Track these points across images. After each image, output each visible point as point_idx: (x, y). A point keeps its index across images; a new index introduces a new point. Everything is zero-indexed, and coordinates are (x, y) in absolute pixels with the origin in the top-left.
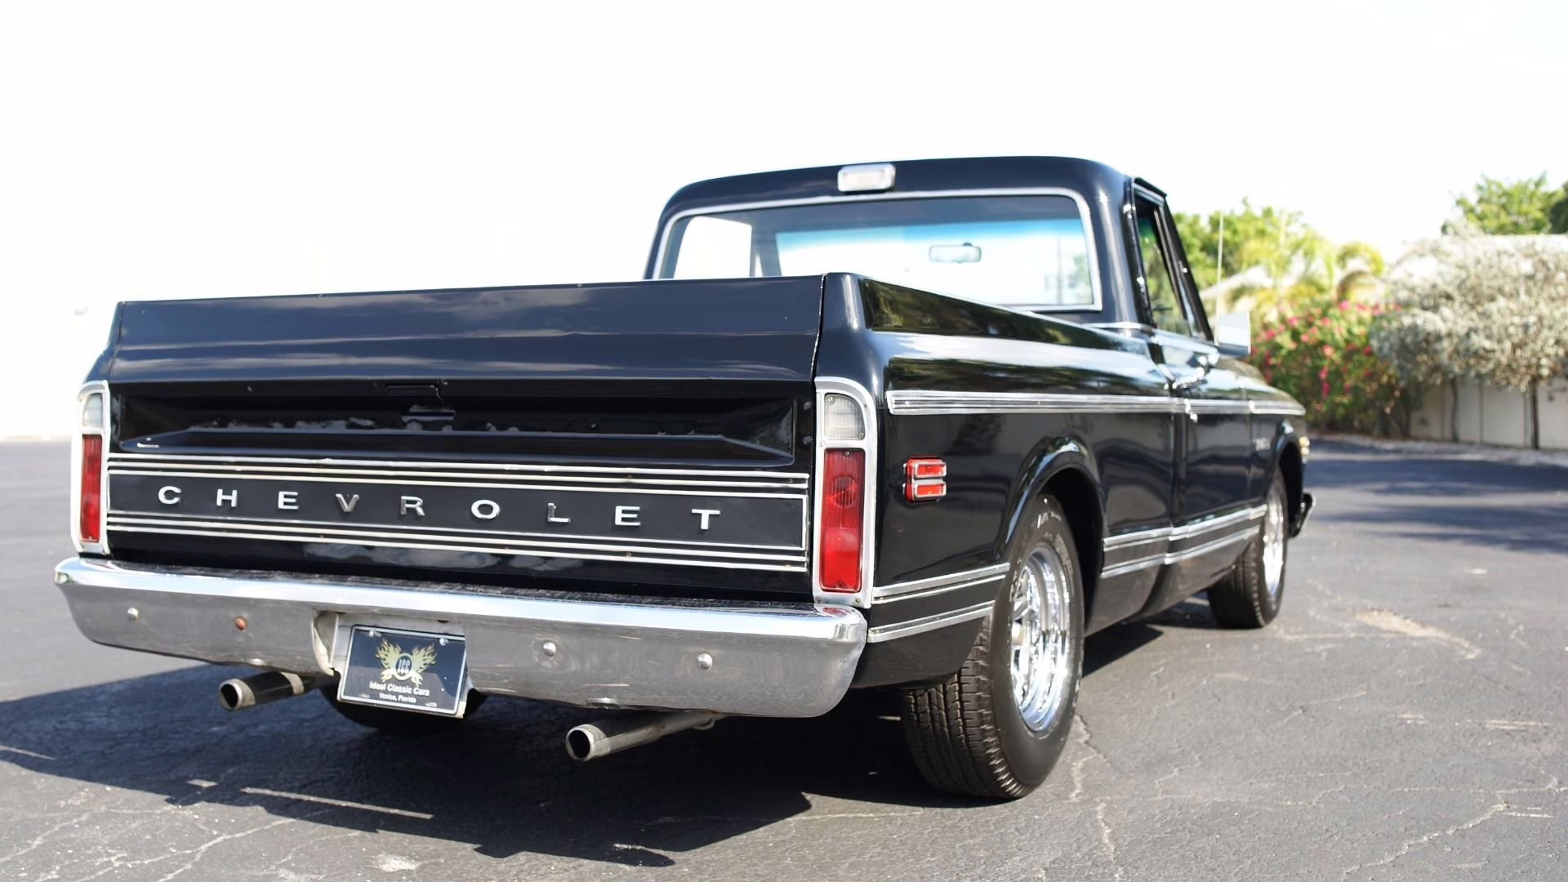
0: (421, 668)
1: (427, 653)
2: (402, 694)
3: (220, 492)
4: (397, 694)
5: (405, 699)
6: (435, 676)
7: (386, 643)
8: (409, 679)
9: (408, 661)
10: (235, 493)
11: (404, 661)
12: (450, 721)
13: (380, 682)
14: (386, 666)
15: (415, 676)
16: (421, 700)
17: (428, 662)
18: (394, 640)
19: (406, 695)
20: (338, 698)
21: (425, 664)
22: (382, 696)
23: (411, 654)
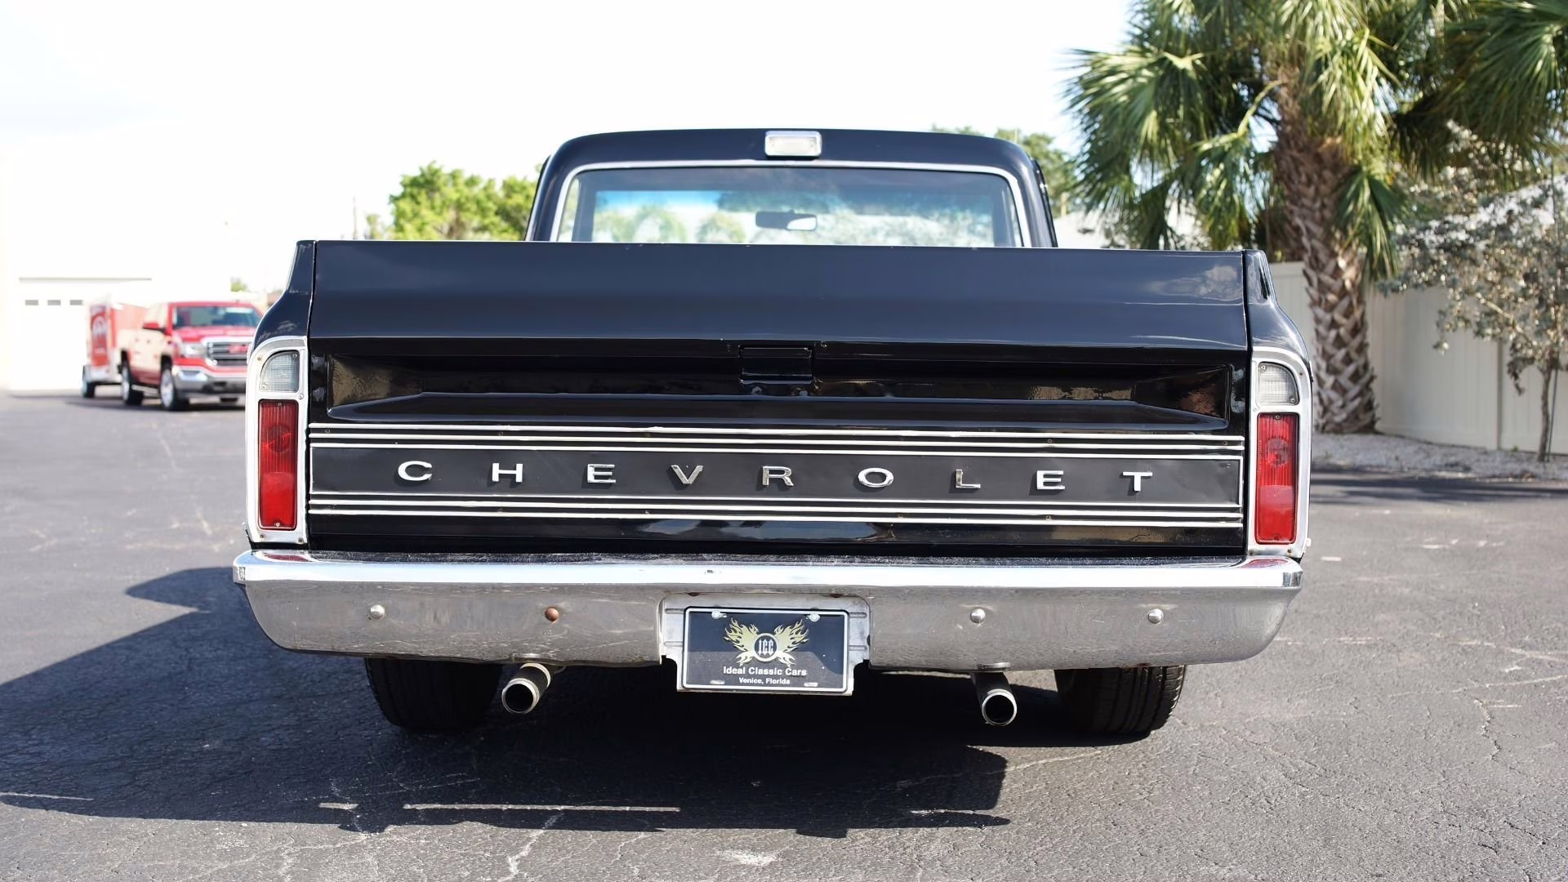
0: (789, 647)
1: (794, 632)
2: (769, 676)
3: (496, 466)
4: (763, 677)
5: (775, 682)
6: (810, 654)
7: (736, 624)
8: (776, 659)
9: (771, 641)
10: (520, 467)
11: (765, 641)
12: (839, 699)
13: (738, 667)
14: (742, 649)
15: (783, 655)
16: (798, 680)
17: (798, 640)
18: (746, 620)
19: (775, 677)
20: (679, 687)
21: (794, 643)
22: (741, 680)
23: (774, 634)
